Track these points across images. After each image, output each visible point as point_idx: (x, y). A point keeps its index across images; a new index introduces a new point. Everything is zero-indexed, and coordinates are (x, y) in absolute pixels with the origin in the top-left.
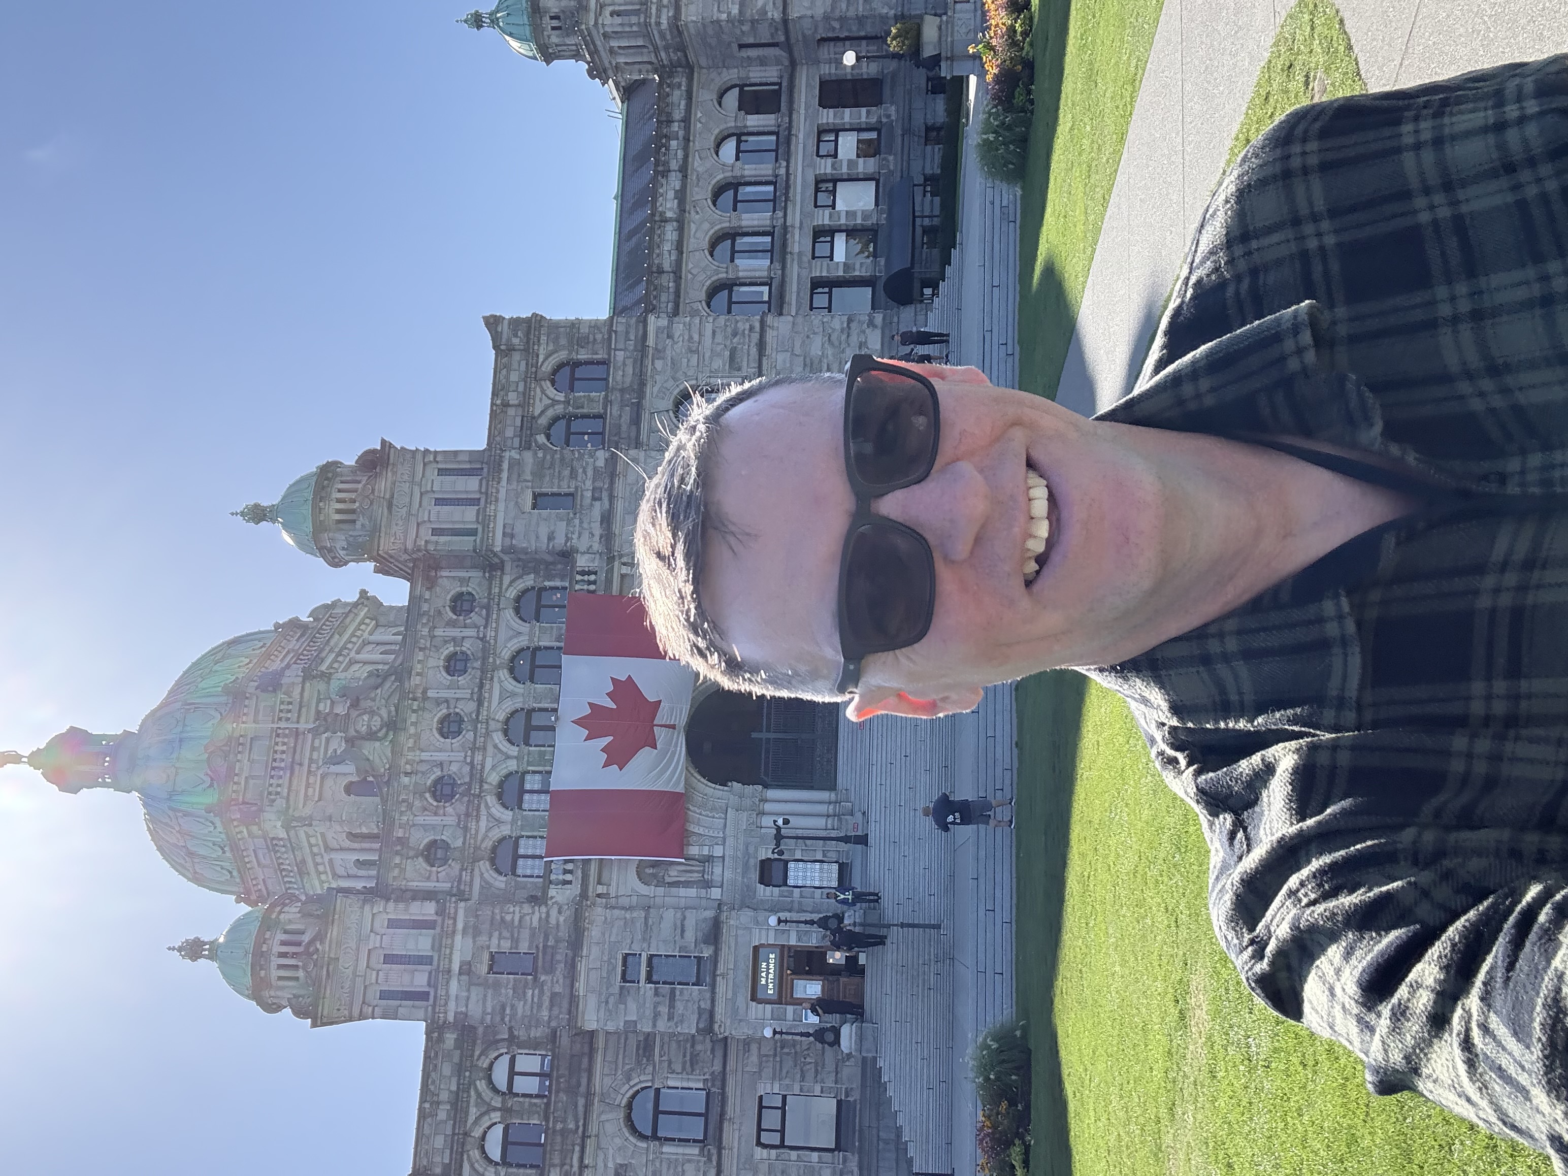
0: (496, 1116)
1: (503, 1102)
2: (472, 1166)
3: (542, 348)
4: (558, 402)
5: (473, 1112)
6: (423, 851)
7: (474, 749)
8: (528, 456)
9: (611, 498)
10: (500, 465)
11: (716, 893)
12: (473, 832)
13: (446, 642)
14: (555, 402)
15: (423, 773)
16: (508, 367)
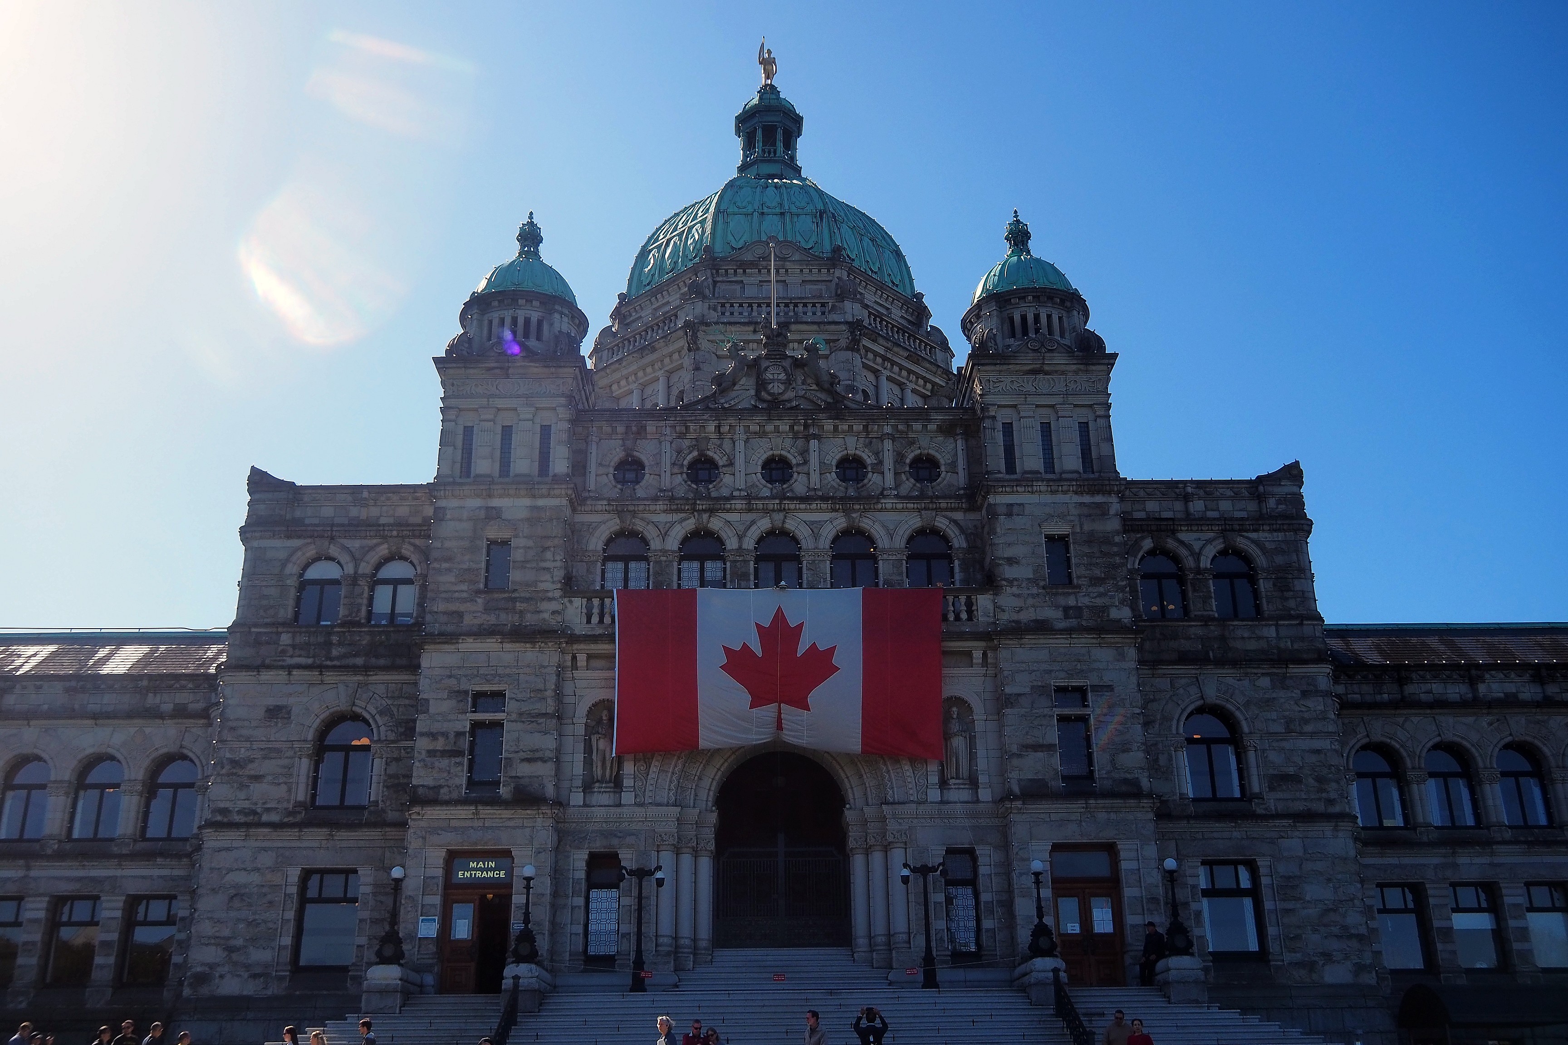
0: (350, 569)
1: (364, 576)
2: (299, 549)
3: (1266, 535)
4: (1198, 560)
5: (355, 544)
6: (632, 456)
7: (749, 498)
8: (1113, 524)
9: (1069, 631)
10: (1098, 492)
11: (577, 798)
12: (652, 508)
13: (877, 454)
14: (1197, 556)
15: (720, 446)
16: (1237, 496)
